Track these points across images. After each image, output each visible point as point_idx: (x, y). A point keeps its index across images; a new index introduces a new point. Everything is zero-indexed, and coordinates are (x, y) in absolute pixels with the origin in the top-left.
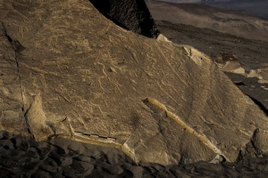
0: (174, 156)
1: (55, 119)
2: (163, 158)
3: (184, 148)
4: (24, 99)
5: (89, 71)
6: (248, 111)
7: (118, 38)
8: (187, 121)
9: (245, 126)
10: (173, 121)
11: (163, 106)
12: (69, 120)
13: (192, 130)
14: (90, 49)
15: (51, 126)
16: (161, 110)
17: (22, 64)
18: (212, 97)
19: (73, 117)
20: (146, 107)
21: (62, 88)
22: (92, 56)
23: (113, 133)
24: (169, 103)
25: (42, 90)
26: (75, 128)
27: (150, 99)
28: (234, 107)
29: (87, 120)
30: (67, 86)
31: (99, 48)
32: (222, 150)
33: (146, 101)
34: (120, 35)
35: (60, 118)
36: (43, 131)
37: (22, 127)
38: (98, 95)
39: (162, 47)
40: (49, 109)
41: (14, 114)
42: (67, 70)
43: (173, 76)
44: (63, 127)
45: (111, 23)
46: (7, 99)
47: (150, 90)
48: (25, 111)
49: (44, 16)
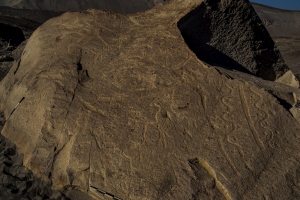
1: (78, 166)
4: (60, 137)
5: (139, 113)
7: (193, 74)
10: (219, 194)
11: (213, 172)
12: (91, 170)
14: (154, 86)
15: (71, 174)
16: (209, 176)
17: (79, 97)
19: (97, 167)
20: (190, 169)
21: (100, 131)
22: (154, 95)
23: (132, 197)
24: (223, 169)
25: (81, 130)
26: (93, 181)
27: (200, 159)
29: (110, 174)
30: (107, 129)
31: (165, 85)
33: (194, 163)
34: (197, 72)
35: (84, 166)
36: (61, 178)
37: (46, 169)
38: (136, 144)
39: (248, 91)
40: (76, 154)
41: (45, 154)
42: (117, 110)
43: (247, 132)
44: (82, 178)
45: (192, 56)
46: (47, 135)
47: (205, 147)
48: (57, 152)
49: (125, 44)
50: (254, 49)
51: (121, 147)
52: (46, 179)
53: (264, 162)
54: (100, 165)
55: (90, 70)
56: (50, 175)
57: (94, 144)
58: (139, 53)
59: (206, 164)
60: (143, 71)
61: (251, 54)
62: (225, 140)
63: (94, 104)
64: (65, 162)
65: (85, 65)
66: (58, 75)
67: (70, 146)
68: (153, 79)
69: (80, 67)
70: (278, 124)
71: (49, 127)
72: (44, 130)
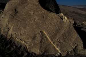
0: (41, 51)
1: (13, 33)
2: (37, 51)
3: (47, 49)
4: (10, 26)
5: (29, 20)
6: (76, 39)
7: (42, 12)
8: (52, 40)
9: (73, 44)
10: (47, 39)
11: (46, 34)
12: (16, 34)
13: (52, 43)
14: (32, 14)
15: (11, 35)
16: (45, 35)
17: (15, 17)
18: (65, 33)
19: (18, 33)
20: (40, 33)
21: (19, 24)
22: (32, 16)
23: (26, 40)
24: (48, 33)
25: (15, 24)
26: (17, 36)
28: (72, 37)
29: (21, 35)
30: (21, 24)
31: (35, 14)
32: (61, 51)
33: (41, 32)
34: (43, 11)
35: (15, 33)
36: (9, 36)
37: (6, 34)
38: (27, 27)
39: (54, 15)
40: (13, 30)
41: (6, 30)
42: (24, 20)
43: (54, 24)
44: (14, 36)
45: (41, 8)
46: (7, 25)
47: (44, 28)
48: (9, 29)
49: (26, 5)
50: (55, 8)
51: (24, 28)
52: (6, 36)
53: (58, 31)
54: (19, 32)
55: (18, 11)
56: (7, 35)
57: (17, 28)
58: (29, 7)
59: (44, 32)
60: (30, 11)
61: (54, 9)
62: (49, 26)
63: (18, 18)
64: (11, 32)
65: (17, 10)
66: (10, 12)
67: (12, 28)
68: (32, 12)
69: (16, 10)
70: (60, 23)
71: (8, 24)
72: (6, 24)
